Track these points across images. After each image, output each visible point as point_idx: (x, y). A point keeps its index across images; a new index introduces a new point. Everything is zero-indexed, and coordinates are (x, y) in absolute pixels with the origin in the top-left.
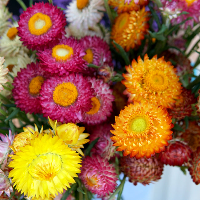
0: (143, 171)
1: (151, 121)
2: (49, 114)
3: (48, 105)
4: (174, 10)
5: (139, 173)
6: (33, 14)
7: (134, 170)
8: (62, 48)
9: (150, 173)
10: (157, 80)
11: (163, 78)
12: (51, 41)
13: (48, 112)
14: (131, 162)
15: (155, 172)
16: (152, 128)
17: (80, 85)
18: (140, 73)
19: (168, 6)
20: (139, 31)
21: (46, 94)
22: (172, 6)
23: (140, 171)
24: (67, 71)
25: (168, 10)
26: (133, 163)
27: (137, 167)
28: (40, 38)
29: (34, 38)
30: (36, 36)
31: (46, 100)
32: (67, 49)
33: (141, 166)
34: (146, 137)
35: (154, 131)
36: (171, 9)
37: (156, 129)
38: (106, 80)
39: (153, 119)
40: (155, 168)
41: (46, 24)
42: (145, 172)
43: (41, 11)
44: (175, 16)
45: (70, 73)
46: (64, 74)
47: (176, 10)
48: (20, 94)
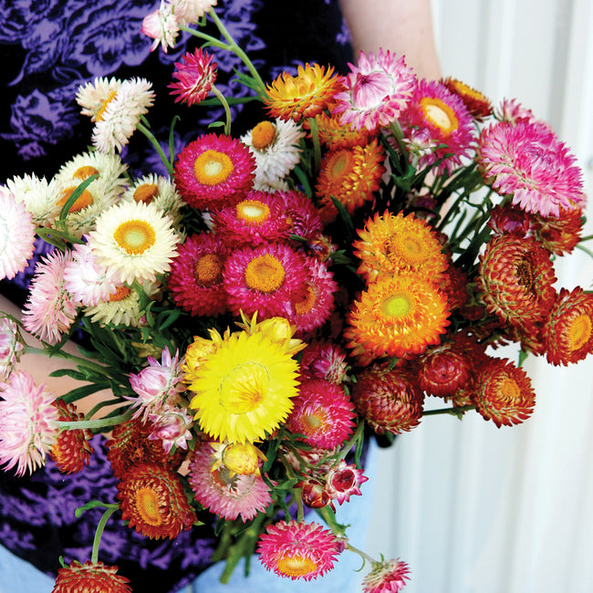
0: (393, 407)
1: (417, 297)
2: (241, 306)
3: (238, 293)
4: (427, 141)
5: (386, 409)
6: (201, 152)
7: (378, 403)
8: (251, 205)
9: (405, 409)
10: (410, 248)
11: (418, 244)
12: (236, 193)
13: (238, 302)
14: (373, 391)
15: (411, 409)
16: (420, 307)
17: (285, 260)
18: (383, 237)
19: (416, 135)
20: (371, 177)
21: (234, 276)
22: (424, 135)
23: (388, 405)
24: (264, 238)
25: (418, 141)
26: (376, 391)
27: (382, 399)
28: (216, 190)
29: (205, 189)
30: (208, 186)
31: (234, 285)
32: (258, 207)
33: (388, 397)
34: (414, 321)
35: (424, 311)
36: (423, 140)
37: (426, 307)
38: (322, 258)
39: (420, 295)
40: (411, 403)
41: (224, 168)
42: (396, 408)
43: (213, 148)
44: (429, 151)
45: (270, 242)
46: (261, 244)
47: (430, 141)
48: (183, 283)
